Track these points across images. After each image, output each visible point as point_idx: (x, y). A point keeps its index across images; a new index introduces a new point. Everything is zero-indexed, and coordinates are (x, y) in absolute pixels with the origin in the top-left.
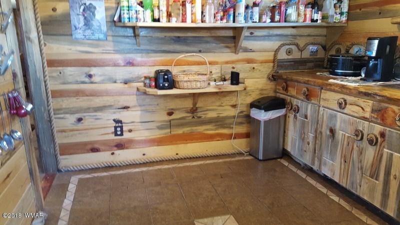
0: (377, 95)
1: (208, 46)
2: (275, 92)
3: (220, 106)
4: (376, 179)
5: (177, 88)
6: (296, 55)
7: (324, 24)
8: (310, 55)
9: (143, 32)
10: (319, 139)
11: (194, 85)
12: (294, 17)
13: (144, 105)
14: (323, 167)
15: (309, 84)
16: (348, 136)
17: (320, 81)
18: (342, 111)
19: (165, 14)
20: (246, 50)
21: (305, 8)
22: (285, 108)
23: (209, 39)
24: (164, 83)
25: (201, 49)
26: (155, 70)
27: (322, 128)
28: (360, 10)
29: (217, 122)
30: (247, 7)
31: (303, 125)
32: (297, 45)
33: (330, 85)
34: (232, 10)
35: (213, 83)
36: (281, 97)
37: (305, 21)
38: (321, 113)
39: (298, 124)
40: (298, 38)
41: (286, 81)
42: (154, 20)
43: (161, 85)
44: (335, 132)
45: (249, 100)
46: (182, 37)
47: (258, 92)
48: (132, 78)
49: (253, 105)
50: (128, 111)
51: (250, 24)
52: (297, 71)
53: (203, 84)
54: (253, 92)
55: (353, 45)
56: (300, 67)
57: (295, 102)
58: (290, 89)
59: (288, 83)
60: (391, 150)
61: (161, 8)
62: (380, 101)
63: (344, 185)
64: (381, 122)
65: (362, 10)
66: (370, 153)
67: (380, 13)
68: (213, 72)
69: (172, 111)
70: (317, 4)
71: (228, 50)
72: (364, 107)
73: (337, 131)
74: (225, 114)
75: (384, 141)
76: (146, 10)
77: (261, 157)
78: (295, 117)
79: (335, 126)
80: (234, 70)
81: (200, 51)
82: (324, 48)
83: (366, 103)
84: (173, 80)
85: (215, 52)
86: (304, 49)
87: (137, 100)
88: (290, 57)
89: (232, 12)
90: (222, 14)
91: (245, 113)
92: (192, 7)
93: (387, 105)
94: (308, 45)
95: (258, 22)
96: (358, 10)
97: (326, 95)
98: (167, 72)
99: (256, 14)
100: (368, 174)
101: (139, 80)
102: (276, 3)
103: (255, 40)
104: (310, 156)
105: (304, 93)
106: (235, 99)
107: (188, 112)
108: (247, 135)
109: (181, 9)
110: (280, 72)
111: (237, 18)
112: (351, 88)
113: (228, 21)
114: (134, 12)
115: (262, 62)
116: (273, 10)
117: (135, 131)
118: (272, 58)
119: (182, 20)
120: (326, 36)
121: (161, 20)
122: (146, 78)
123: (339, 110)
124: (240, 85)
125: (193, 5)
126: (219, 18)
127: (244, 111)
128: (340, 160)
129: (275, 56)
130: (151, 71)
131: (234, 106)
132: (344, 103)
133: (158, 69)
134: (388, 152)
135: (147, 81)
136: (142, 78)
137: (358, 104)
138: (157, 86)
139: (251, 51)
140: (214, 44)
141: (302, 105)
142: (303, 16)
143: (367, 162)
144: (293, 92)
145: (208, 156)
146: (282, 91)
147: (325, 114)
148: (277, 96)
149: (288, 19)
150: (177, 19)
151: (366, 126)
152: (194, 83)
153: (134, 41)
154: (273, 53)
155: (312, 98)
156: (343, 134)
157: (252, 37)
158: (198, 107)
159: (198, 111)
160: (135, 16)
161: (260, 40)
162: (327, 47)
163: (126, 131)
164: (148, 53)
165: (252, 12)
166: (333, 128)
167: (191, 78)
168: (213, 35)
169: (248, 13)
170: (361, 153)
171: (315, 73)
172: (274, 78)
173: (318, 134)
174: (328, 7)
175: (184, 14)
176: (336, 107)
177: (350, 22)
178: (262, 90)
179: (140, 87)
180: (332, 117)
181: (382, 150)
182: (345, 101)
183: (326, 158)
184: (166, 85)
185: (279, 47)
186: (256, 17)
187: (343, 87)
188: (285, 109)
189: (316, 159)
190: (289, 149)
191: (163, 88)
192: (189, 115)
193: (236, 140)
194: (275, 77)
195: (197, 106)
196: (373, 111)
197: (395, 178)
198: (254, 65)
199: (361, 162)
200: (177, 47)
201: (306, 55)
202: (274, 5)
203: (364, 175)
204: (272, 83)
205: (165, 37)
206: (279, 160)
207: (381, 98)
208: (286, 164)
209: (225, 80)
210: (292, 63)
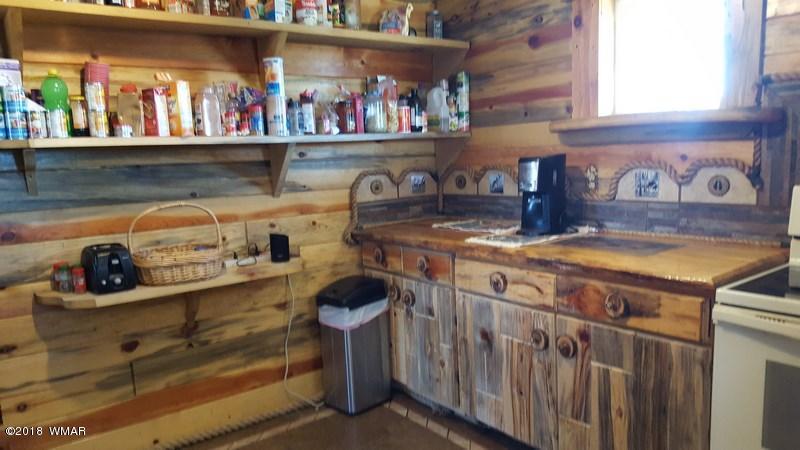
0: (562, 263)
1: (211, 183)
2: (361, 265)
3: (252, 310)
4: (586, 421)
5: (147, 285)
6: (389, 193)
7: (433, 135)
8: (414, 192)
9: (43, 161)
10: (463, 352)
11: (189, 272)
12: (380, 123)
13: (57, 337)
14: (478, 409)
15: (427, 249)
16: (519, 344)
17: (449, 242)
18: (500, 296)
19: (103, 119)
20: (295, 188)
21: (399, 105)
22: (385, 297)
23: (212, 169)
24: (112, 277)
25: (195, 190)
26: (83, 247)
27: (465, 331)
28: (491, 107)
29: (248, 346)
30: (290, 104)
31: (427, 328)
32: (389, 175)
33: (471, 248)
34: (260, 108)
35: (230, 263)
36: (374, 276)
37: (400, 129)
38: (460, 302)
39: (416, 326)
40: (389, 160)
41: (380, 244)
42: (75, 132)
43: (104, 283)
44: (493, 337)
45: (313, 289)
46: (147, 166)
47: (328, 271)
48: (19, 271)
49: (322, 299)
50: (9, 357)
51: (300, 137)
52: (396, 222)
53: (211, 269)
54: (318, 271)
55: (485, 169)
56: (399, 215)
57: (405, 284)
58: (390, 259)
59: (387, 248)
60: (604, 362)
61: (92, 104)
62: (568, 274)
63: (525, 440)
64: (578, 312)
65: (494, 108)
66: (566, 371)
67: (526, 114)
68: (228, 239)
69: (135, 339)
70: (418, 98)
71: (256, 190)
72: (541, 287)
73: (496, 335)
74: (264, 326)
75: (589, 346)
76: (52, 110)
77: (352, 408)
78: (409, 313)
79: (490, 325)
80: (276, 230)
81: (193, 196)
82: (435, 177)
83: (544, 280)
84: (135, 267)
85: (227, 196)
86: (401, 182)
87: (36, 326)
88: (379, 197)
89: (261, 114)
90: (237, 115)
91: (307, 317)
92: (168, 104)
93: (582, 280)
94: (408, 173)
95: (314, 132)
96: (487, 109)
97: (463, 267)
98: (116, 249)
99: (309, 116)
100: (569, 412)
101: (40, 276)
102: (345, 96)
103: (310, 167)
104: (448, 391)
105: (422, 268)
106: (282, 290)
107: (176, 336)
108: (316, 364)
109: (142, 108)
110: (365, 227)
111: (273, 124)
112: (511, 252)
113: (253, 132)
114: (18, 115)
115: (329, 210)
116: (340, 108)
117: (35, 405)
118: (347, 201)
119: (146, 130)
120: (435, 155)
121: (93, 131)
122: (58, 268)
123: (493, 294)
124: (292, 260)
125: (172, 98)
126: (234, 125)
127: (304, 314)
128: (509, 391)
129: (352, 196)
130: (70, 250)
131: (282, 306)
132: (502, 281)
133: (89, 244)
134: (599, 368)
135: (64, 277)
136: (47, 269)
137: (529, 281)
138: (93, 287)
139: (305, 188)
140: (224, 180)
141: (420, 289)
142: (397, 121)
143: (564, 391)
144: (397, 264)
145: (233, 431)
146: (374, 265)
147: (467, 304)
148: (366, 274)
149: (370, 127)
150: (134, 129)
151: (550, 322)
152: (190, 268)
153: (20, 182)
154: (348, 191)
155: (438, 275)
156: (507, 340)
157: (303, 161)
158: (201, 321)
159: (201, 328)
160: (21, 125)
161: (320, 167)
162: (440, 175)
163: (9, 411)
164: (61, 208)
165: (301, 114)
166: (488, 330)
167: (182, 257)
168: (221, 159)
169: (293, 115)
170: (549, 374)
171: (430, 226)
172: (356, 239)
173: (458, 345)
174: (437, 104)
175: (150, 117)
176: (489, 290)
177: (474, 131)
178: (335, 265)
179: (44, 291)
180: (483, 310)
181: (587, 365)
182: (503, 277)
183: (481, 389)
184: (118, 281)
185: (357, 179)
186: (311, 125)
187: (495, 251)
188: (387, 299)
189: (462, 393)
190: (403, 378)
191: (111, 288)
192: (179, 341)
193: (292, 380)
194: (358, 239)
195: (197, 318)
196: (559, 293)
197: (621, 415)
198: (315, 217)
199: (551, 389)
200: (137, 189)
201: (406, 191)
202: (342, 100)
203: (560, 416)
204: (352, 250)
205: (104, 167)
206: (387, 405)
207: (569, 268)
208: (403, 412)
209: (256, 252)
210: (385, 208)
